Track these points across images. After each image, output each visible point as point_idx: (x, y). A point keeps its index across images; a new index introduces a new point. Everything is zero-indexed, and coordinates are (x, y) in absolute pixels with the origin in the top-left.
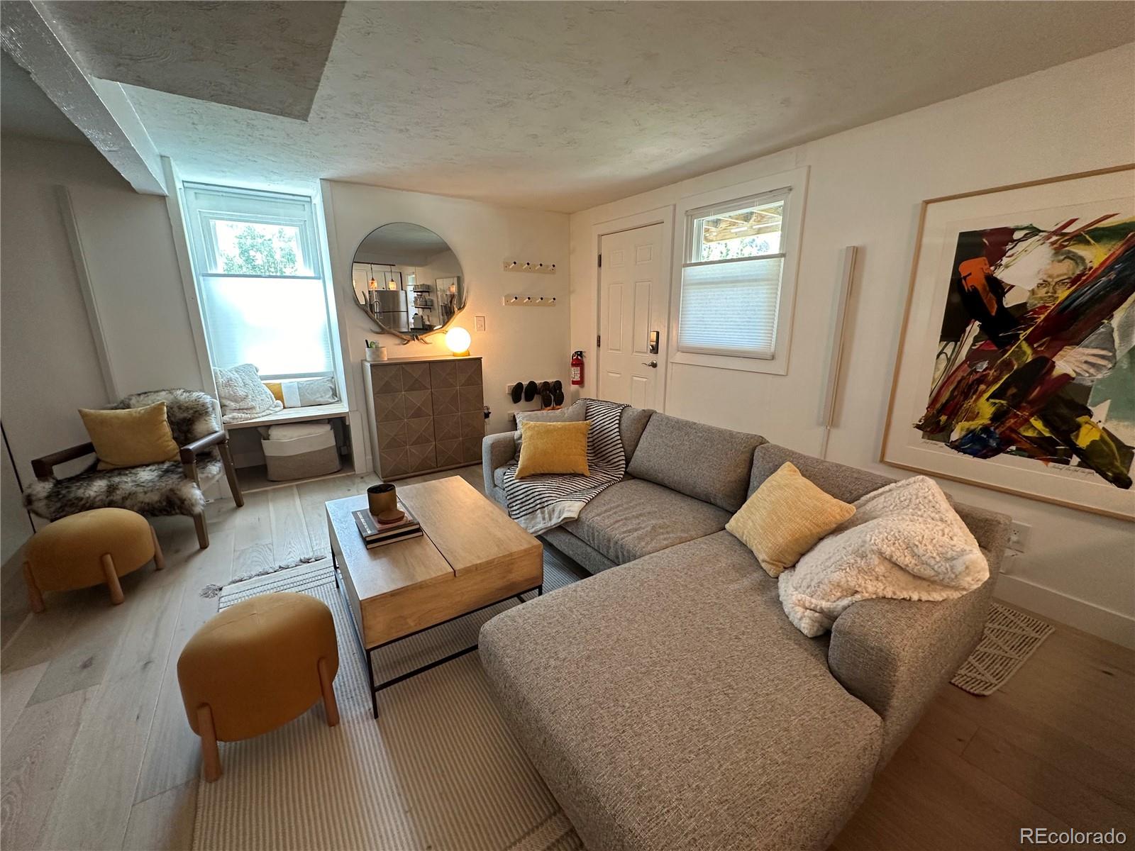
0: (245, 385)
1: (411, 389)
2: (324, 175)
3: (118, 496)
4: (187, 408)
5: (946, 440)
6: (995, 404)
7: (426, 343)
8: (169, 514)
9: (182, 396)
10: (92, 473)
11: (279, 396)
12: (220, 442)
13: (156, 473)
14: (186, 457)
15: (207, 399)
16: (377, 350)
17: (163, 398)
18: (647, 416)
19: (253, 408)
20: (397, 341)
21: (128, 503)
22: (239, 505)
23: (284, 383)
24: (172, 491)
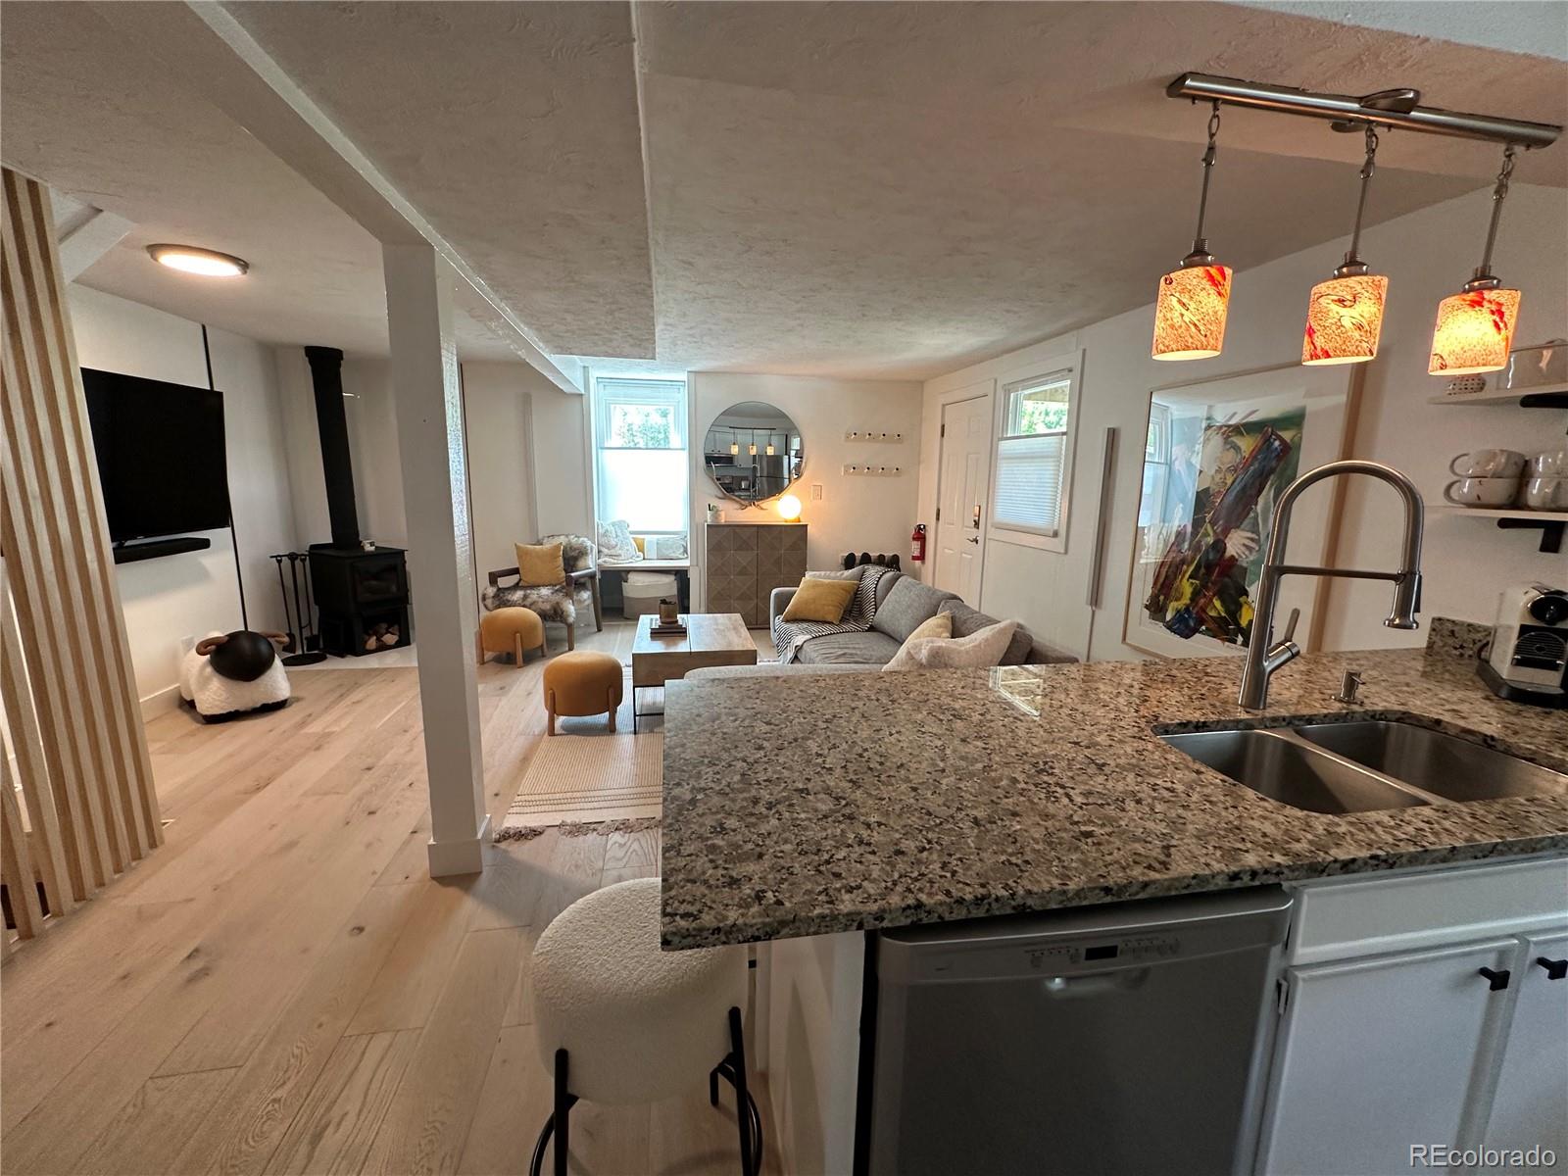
0: (617, 536)
1: (740, 548)
2: (693, 369)
3: (528, 601)
4: (575, 549)
5: (1163, 620)
6: (1192, 583)
7: (762, 509)
8: (554, 621)
9: (574, 540)
10: (516, 587)
11: (641, 549)
12: (592, 576)
13: (550, 591)
14: (569, 579)
15: (589, 543)
16: (716, 515)
17: (563, 540)
18: (895, 578)
19: (620, 555)
20: (737, 506)
21: (533, 607)
22: (599, 630)
23: (647, 538)
24: (558, 603)
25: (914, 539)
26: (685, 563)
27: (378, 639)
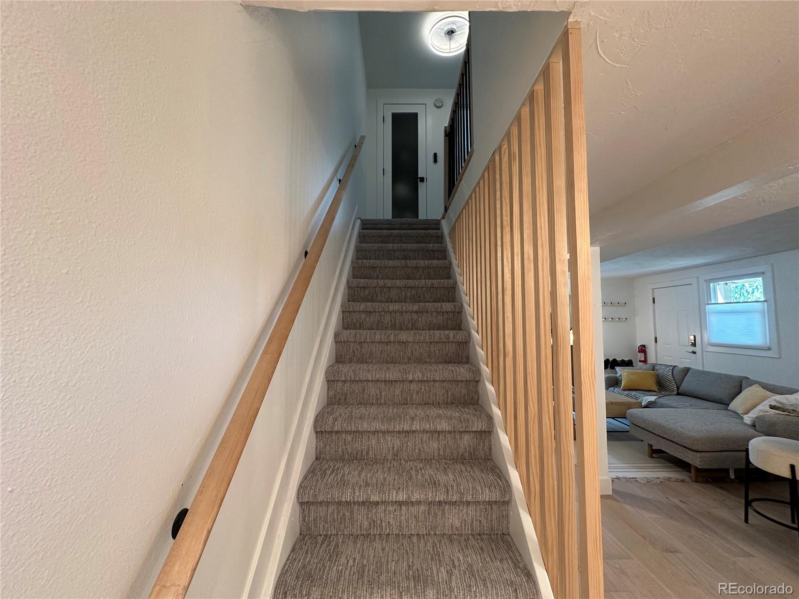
18: (687, 370)
25: (639, 352)
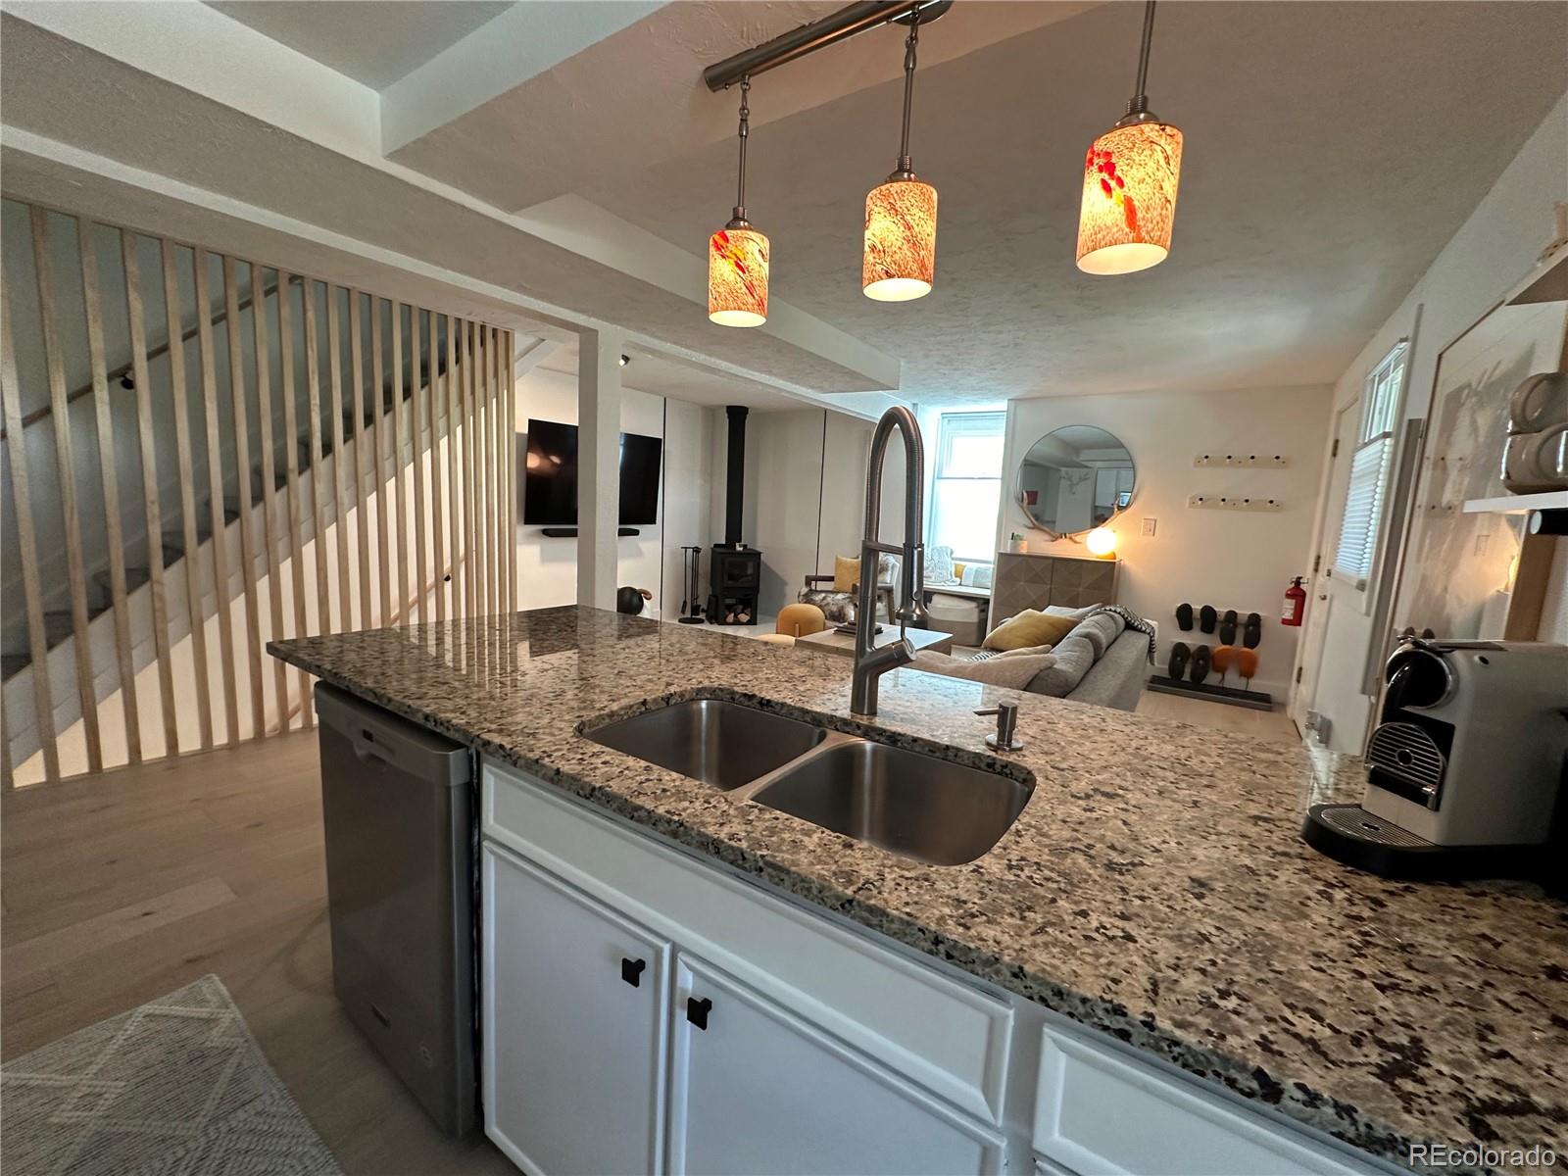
1: (1031, 581)
2: (1011, 396)
7: (1075, 542)
11: (959, 575)
13: (843, 597)
16: (1017, 544)
23: (969, 564)
24: (842, 607)
25: (1288, 596)
26: (987, 593)
27: (736, 616)
